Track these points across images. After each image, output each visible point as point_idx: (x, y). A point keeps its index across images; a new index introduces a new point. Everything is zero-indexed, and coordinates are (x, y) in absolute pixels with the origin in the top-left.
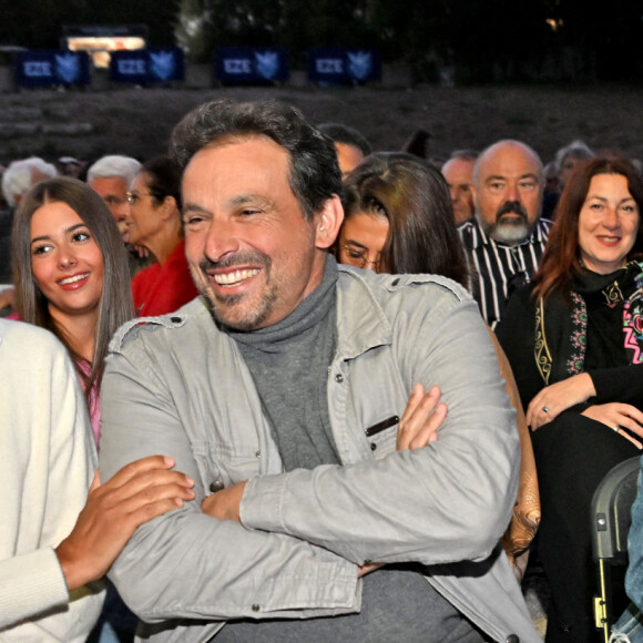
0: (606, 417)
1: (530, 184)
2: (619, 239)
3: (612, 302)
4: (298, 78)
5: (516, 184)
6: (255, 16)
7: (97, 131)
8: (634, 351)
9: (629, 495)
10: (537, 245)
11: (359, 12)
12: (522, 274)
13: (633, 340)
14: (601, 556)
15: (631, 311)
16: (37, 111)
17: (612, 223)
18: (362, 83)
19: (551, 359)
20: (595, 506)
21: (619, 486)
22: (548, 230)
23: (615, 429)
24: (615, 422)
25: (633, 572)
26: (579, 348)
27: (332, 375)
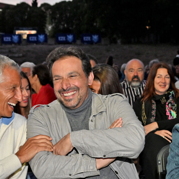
0: (161, 134)
1: (141, 71)
2: (165, 86)
3: (163, 102)
4: (78, 42)
5: (137, 71)
6: (67, 25)
7: (23, 56)
8: (169, 116)
9: (167, 155)
10: (143, 87)
11: (95, 24)
12: (139, 95)
13: (169, 113)
14: (159, 171)
15: (168, 105)
16: (7, 51)
17: (164, 82)
18: (96, 43)
19: (146, 118)
20: (158, 158)
21: (164, 152)
22: (145, 83)
23: (164, 137)
24: (164, 135)
25: (168, 175)
26: (154, 115)
27: (90, 120)
